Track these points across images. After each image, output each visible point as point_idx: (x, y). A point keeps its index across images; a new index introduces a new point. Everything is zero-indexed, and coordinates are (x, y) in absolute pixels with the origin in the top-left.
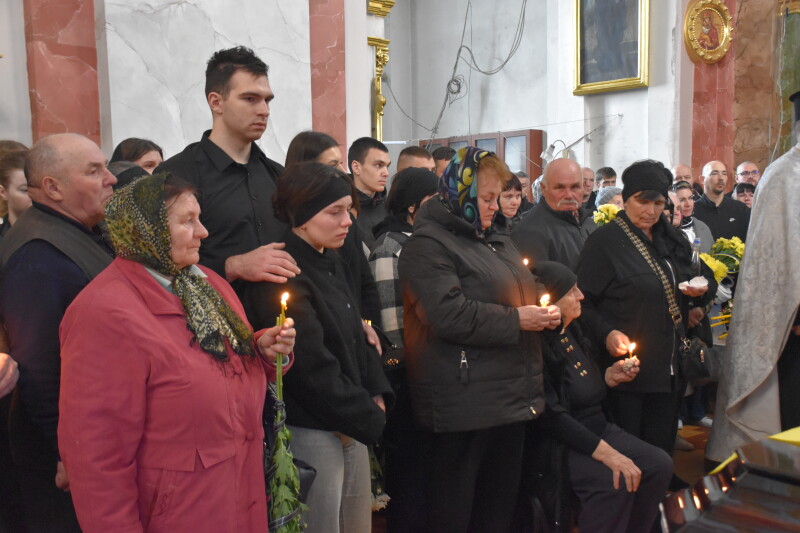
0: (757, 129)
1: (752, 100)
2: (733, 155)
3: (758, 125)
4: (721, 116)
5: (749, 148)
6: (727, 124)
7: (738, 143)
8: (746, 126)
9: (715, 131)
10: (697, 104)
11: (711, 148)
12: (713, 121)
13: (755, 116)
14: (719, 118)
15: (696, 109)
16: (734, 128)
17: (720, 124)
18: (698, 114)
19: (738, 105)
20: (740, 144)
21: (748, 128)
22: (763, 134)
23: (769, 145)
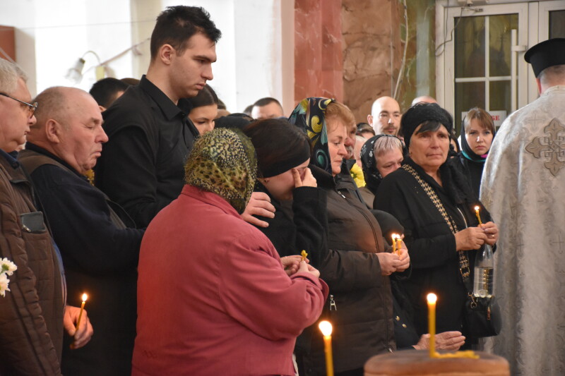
0: (374, 49)
1: (366, 7)
2: (342, 83)
3: (376, 44)
4: (327, 28)
5: (365, 74)
6: (335, 40)
7: (349, 67)
8: (359, 43)
9: (320, 48)
10: (299, 10)
11: (316, 73)
12: (319, 35)
13: (371, 31)
14: (325, 32)
15: (298, 18)
16: (343, 46)
17: (326, 40)
18: (302, 24)
19: (348, 13)
20: (351, 68)
21: (362, 47)
22: (382, 55)
23: (390, 71)
